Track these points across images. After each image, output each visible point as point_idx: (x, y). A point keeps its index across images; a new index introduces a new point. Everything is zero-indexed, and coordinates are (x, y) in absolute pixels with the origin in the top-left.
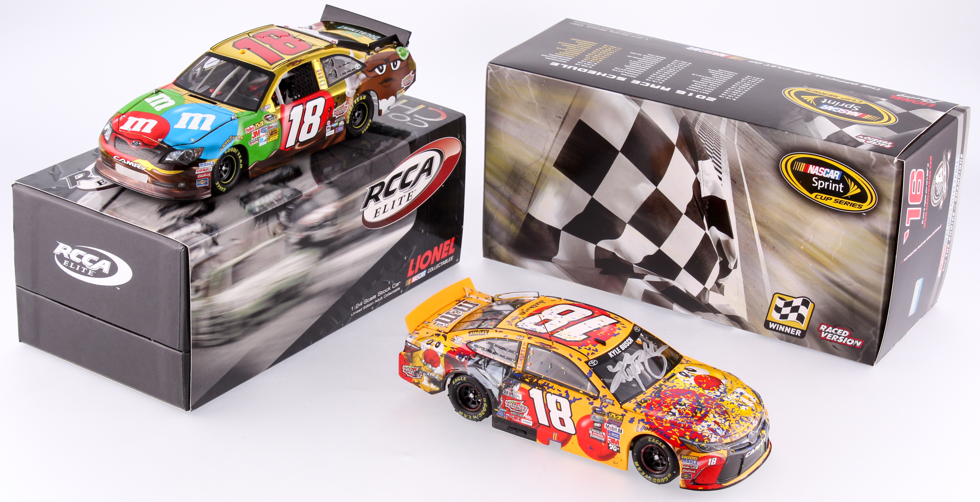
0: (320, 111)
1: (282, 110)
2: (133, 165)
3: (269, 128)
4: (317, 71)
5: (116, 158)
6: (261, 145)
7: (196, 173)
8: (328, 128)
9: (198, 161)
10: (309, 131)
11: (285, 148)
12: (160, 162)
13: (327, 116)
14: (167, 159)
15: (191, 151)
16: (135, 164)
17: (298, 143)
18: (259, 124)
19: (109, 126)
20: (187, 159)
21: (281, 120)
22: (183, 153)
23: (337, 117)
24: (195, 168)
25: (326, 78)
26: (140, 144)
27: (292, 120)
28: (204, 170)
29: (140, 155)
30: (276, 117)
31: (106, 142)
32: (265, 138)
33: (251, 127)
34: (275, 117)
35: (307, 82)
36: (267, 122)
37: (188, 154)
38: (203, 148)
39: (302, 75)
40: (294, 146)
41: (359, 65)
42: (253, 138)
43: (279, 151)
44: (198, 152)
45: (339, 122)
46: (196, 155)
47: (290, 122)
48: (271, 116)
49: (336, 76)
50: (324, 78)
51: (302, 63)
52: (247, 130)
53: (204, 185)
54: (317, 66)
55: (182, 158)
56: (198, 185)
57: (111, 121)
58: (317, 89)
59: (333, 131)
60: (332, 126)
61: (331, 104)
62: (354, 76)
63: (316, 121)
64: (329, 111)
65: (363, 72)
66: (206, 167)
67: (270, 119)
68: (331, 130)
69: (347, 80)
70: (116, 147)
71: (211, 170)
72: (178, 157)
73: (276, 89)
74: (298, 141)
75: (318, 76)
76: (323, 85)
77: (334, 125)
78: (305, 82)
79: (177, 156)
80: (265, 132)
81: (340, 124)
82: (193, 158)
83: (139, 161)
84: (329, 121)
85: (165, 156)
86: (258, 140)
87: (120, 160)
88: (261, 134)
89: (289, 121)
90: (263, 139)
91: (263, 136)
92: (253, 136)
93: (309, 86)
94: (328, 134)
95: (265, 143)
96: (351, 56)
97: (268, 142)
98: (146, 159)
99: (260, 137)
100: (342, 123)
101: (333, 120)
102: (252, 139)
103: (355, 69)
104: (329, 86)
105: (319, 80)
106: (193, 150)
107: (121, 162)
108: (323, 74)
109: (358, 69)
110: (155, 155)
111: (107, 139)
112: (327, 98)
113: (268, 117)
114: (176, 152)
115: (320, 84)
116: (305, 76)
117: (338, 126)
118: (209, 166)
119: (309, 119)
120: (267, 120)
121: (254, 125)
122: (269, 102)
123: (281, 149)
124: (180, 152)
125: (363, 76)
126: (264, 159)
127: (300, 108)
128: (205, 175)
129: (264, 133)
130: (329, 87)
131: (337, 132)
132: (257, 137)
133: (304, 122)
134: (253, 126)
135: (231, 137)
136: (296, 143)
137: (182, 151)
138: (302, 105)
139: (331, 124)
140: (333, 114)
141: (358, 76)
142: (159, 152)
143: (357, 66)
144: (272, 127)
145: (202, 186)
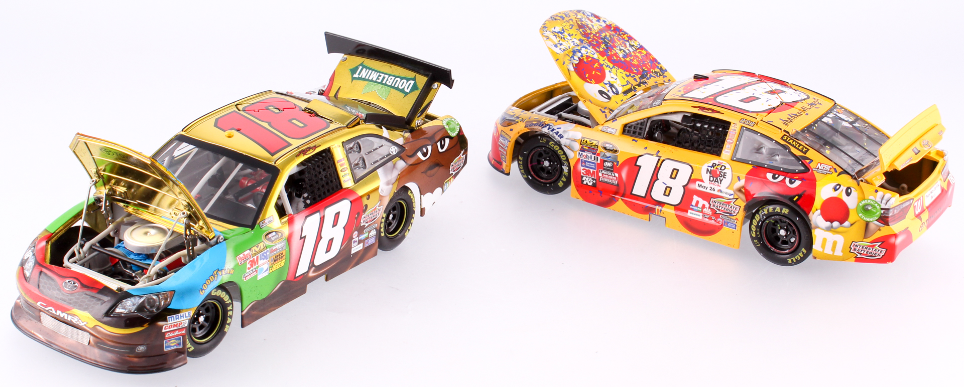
0: (343, 220)
1: (291, 221)
2: (66, 318)
3: (272, 251)
4: (339, 161)
5: (41, 304)
6: (259, 277)
7: (164, 331)
8: (354, 242)
9: (166, 313)
10: (328, 250)
11: (295, 278)
12: (107, 314)
13: (353, 226)
14: (118, 310)
15: (155, 297)
16: (70, 317)
17: (314, 268)
18: (257, 247)
19: (31, 254)
20: (148, 310)
21: (289, 239)
22: (142, 300)
23: (367, 225)
24: (161, 323)
25: (352, 170)
26: (76, 284)
27: (305, 237)
28: (175, 326)
29: (76, 303)
30: (282, 235)
31: (26, 280)
32: (265, 267)
33: (246, 253)
34: (280, 234)
35: (324, 179)
36: (268, 243)
37: (149, 300)
38: (173, 292)
39: (317, 169)
40: (308, 272)
41: (396, 148)
42: (249, 269)
43: (287, 282)
44: (166, 299)
45: (369, 232)
46: (162, 303)
47: (303, 239)
48: (274, 233)
49: (365, 167)
50: (348, 171)
51: (318, 150)
52: (240, 259)
53: (175, 347)
54: (339, 154)
55: (141, 308)
56: (167, 347)
57: (34, 245)
58: (339, 187)
59: (362, 245)
60: (360, 238)
61: (358, 207)
62: (390, 164)
63: (338, 234)
64: (356, 218)
65: (401, 158)
66: (178, 320)
67: (273, 239)
68: (359, 243)
69: (379, 171)
70: (41, 288)
71: (186, 325)
72: (135, 307)
73: (281, 192)
74: (313, 265)
75: (339, 168)
76: (347, 182)
77: (362, 237)
78: (322, 179)
79: (134, 305)
80: (266, 258)
81: (370, 234)
82: (158, 309)
83: (76, 311)
84: (356, 232)
85: (115, 306)
86: (257, 271)
87: (47, 309)
88: (260, 262)
89: (301, 238)
90: (262, 269)
91: (264, 265)
92: (249, 266)
93: (327, 184)
94: (353, 251)
95: (267, 274)
96: (384, 136)
97: (271, 271)
98: (85, 309)
99: (259, 266)
100: (374, 233)
101: (361, 230)
102: (248, 271)
103: (390, 154)
104: (356, 181)
105: (341, 174)
106: (157, 295)
107: (48, 311)
108: (347, 165)
109: (394, 153)
110: (100, 302)
111: (28, 274)
112: (352, 198)
113: (270, 236)
114: (132, 299)
115: (342, 179)
116: (321, 170)
117: (367, 238)
118: (182, 319)
119: (328, 232)
120: (269, 239)
121: (250, 249)
122: (271, 211)
123: (289, 279)
124: (137, 299)
125: (401, 164)
126: (264, 296)
127: (316, 217)
128: (177, 333)
129: (265, 260)
130: (355, 183)
131: (366, 245)
132: (254, 267)
133: (321, 238)
134: (248, 251)
135: (215, 272)
136: (310, 268)
137: (141, 297)
138: (318, 213)
139: (358, 236)
140: (362, 221)
141: (394, 166)
142: (106, 298)
143: (394, 150)
144: (277, 249)
145: (172, 348)
